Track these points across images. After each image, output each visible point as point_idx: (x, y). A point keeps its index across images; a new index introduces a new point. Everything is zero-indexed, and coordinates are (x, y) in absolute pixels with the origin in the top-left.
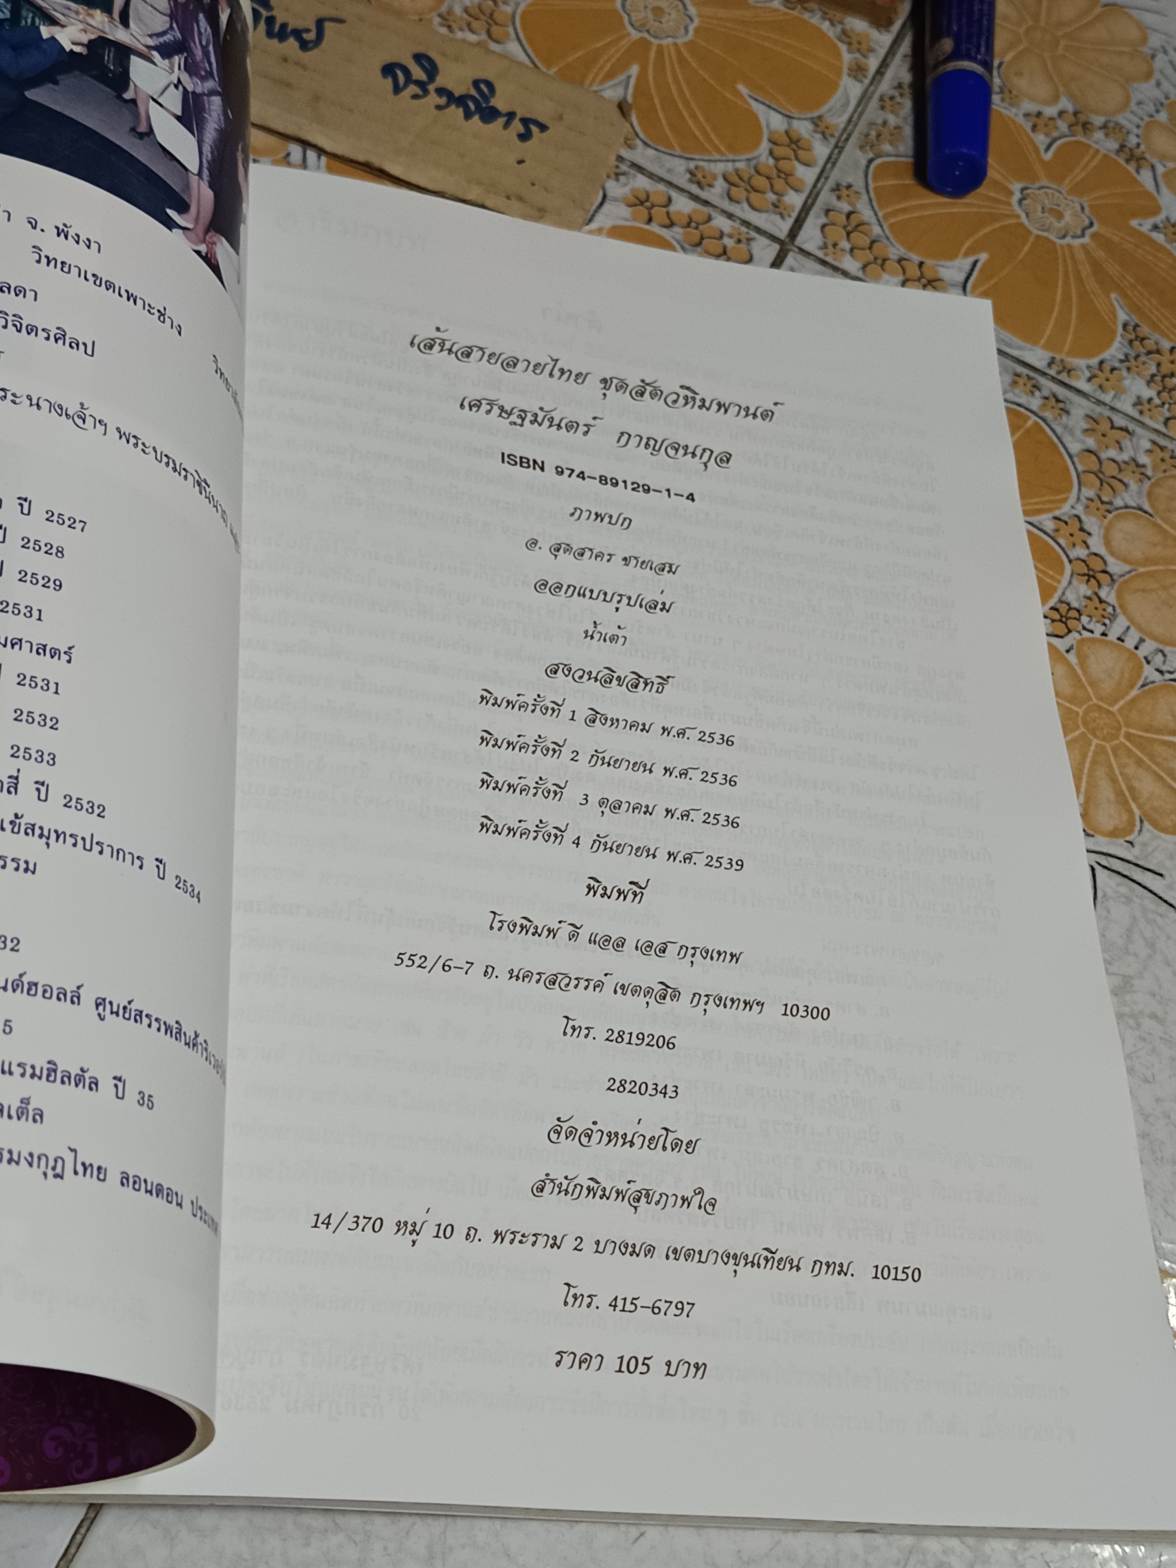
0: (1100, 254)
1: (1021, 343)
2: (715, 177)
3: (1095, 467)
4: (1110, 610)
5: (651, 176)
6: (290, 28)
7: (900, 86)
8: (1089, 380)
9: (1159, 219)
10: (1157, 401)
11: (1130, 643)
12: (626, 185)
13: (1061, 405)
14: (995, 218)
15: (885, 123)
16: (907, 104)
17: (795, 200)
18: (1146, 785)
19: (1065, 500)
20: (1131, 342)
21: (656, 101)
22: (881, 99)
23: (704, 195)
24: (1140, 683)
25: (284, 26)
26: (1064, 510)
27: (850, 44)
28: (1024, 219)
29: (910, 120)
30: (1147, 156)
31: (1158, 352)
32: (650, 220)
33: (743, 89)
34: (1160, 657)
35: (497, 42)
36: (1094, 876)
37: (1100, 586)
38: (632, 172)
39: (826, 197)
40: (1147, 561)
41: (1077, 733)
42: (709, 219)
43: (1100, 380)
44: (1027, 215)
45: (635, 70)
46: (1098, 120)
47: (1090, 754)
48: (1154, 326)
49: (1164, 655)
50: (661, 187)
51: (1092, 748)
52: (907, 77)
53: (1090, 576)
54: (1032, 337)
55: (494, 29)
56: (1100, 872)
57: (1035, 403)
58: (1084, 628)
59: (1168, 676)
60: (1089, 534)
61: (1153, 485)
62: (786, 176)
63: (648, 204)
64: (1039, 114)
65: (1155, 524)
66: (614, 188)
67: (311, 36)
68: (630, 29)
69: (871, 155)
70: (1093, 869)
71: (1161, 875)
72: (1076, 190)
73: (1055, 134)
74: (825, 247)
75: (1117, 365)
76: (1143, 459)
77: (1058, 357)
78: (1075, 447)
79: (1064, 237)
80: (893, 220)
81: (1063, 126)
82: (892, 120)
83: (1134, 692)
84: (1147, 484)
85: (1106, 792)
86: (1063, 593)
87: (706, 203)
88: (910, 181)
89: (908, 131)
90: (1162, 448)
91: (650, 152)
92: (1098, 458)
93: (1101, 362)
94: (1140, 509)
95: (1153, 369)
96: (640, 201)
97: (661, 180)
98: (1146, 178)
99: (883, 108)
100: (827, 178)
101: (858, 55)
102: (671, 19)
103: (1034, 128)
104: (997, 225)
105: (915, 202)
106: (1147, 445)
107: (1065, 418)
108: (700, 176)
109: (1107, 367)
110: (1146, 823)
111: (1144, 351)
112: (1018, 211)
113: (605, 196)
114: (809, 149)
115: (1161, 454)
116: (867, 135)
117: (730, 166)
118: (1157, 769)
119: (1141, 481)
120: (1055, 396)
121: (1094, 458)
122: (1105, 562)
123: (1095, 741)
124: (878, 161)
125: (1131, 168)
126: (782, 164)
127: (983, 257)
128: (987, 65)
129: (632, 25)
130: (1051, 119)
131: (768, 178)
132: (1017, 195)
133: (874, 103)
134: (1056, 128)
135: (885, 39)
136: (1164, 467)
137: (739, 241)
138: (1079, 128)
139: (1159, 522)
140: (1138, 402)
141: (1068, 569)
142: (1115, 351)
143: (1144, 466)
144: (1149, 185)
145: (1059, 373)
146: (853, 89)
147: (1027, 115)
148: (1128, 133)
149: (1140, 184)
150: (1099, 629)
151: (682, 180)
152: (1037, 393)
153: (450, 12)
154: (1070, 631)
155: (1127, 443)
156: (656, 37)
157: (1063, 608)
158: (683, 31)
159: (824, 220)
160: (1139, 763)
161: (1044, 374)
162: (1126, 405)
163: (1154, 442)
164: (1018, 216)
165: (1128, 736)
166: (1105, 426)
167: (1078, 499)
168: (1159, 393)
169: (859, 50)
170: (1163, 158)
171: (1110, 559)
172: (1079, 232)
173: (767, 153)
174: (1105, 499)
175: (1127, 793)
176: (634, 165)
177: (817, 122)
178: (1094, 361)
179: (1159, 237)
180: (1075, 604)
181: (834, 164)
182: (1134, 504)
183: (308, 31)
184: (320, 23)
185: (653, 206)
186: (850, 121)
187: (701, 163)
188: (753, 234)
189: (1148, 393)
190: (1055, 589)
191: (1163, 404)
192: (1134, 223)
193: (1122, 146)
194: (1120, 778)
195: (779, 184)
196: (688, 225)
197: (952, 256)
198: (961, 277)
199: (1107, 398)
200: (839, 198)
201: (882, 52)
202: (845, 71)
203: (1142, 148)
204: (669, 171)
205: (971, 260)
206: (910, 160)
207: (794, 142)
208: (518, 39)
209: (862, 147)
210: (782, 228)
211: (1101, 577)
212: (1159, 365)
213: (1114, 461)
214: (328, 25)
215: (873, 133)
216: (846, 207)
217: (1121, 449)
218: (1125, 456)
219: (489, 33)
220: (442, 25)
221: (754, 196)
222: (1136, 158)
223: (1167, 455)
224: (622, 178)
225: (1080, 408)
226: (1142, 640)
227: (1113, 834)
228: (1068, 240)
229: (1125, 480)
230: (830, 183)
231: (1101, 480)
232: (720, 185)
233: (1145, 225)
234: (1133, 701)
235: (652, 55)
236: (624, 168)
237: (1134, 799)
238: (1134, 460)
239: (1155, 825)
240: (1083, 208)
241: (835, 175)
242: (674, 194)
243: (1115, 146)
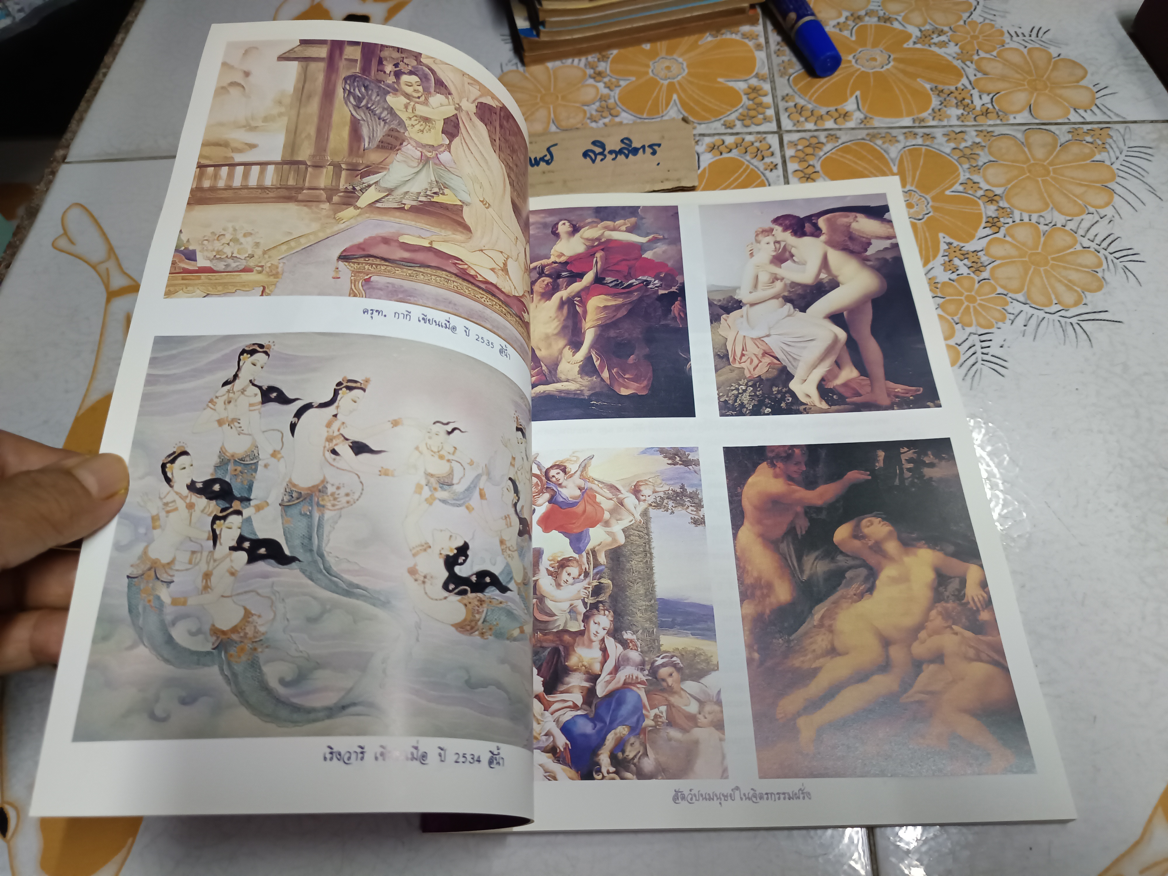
0: (901, 66)
1: (897, 119)
2: (734, 121)
3: (961, 154)
4: (1008, 210)
5: (709, 135)
6: (538, 159)
7: (778, 44)
8: (933, 119)
9: (913, 39)
10: (965, 113)
11: (1026, 219)
12: (702, 145)
13: (930, 136)
14: (852, 74)
15: (783, 62)
16: (786, 49)
17: (771, 112)
18: (1074, 276)
19: (959, 175)
20: (938, 95)
21: (692, 104)
22: (775, 53)
23: (734, 131)
24: (1042, 234)
25: (535, 159)
26: (962, 179)
27: (748, 38)
28: (863, 69)
29: (792, 55)
30: (891, 16)
31: (952, 93)
32: (721, 154)
33: (720, 80)
34: (1042, 220)
35: (617, 116)
36: (1081, 326)
37: (997, 202)
38: (701, 138)
39: (782, 105)
40: (1009, 181)
41: (1032, 269)
42: (743, 140)
43: (938, 117)
44: (863, 66)
45: (675, 97)
46: (862, 13)
47: (1043, 275)
48: (944, 83)
49: (1043, 217)
50: (716, 137)
51: (1042, 272)
52: (778, 38)
53: (991, 201)
54: (899, 114)
55: (612, 112)
56: (1081, 323)
57: (919, 141)
58: (1005, 224)
59: (1051, 225)
60: (978, 183)
61: (990, 148)
62: (760, 104)
63: (716, 147)
64: (838, 24)
65: (1001, 164)
66: (700, 149)
67: (548, 157)
68: (662, 82)
69: (787, 77)
70: (1078, 324)
71: (1106, 311)
72: (875, 45)
73: (851, 28)
74: (794, 125)
75: (940, 107)
76: (978, 140)
77: (915, 117)
78: (948, 150)
79: (882, 67)
80: (813, 99)
81: (851, 23)
82: (786, 58)
83: (1042, 239)
84: (986, 149)
85: (1061, 288)
86: (986, 214)
87: (737, 134)
88: (809, 79)
89: (794, 60)
90: (981, 131)
91: (703, 126)
92: (960, 149)
93: (933, 110)
94: (991, 161)
95: (955, 101)
96: (712, 148)
97: (714, 135)
98: (896, 25)
99: (778, 56)
100: (776, 96)
101: (754, 41)
102: (675, 69)
103: (841, 30)
104: (854, 77)
105: (816, 86)
106: (975, 133)
107: (936, 141)
108: (728, 125)
109: (936, 110)
110: (1086, 293)
111: (945, 96)
112: (859, 67)
113: (698, 154)
114: (761, 89)
115: (982, 134)
116: (780, 70)
117: (736, 114)
118: (1073, 267)
119: (983, 149)
120: (925, 134)
121: (958, 150)
122: (992, 191)
123: (1042, 269)
124: (791, 78)
125: (888, 24)
126: (757, 101)
127: (858, 93)
128: (813, 14)
129: (661, 79)
130: (844, 22)
131: (754, 109)
132: (853, 61)
133: (774, 56)
134: (849, 25)
135: (759, 29)
136: (987, 138)
137: (761, 142)
138: (857, 21)
139: (1002, 162)
140: (959, 118)
141: (980, 202)
142: (935, 102)
143: (979, 143)
144: (900, 27)
145: (920, 123)
146: (761, 55)
147: (834, 26)
148: (877, 11)
149: (895, 29)
150: (1010, 221)
151: (723, 130)
152: (918, 137)
153: (591, 115)
154: (999, 228)
155: (966, 137)
156: (674, 79)
157: (990, 220)
158: (682, 70)
159: (787, 114)
160: (1065, 268)
161: (914, 127)
162: (955, 122)
163: (976, 131)
164: (859, 69)
165: (1053, 259)
166: (953, 135)
167: (964, 171)
168: (964, 109)
169: (753, 39)
170: (898, 13)
171: (994, 189)
172: (887, 62)
173: (747, 100)
174: (974, 165)
175: (1069, 284)
176: (700, 135)
177: (757, 76)
178: (930, 111)
179: (918, 46)
180: (994, 216)
181: (775, 89)
182: (986, 161)
183: (546, 156)
184: (548, 150)
185: (718, 147)
186: (769, 69)
187: (725, 119)
188: (764, 136)
189: (960, 112)
190: (980, 215)
191: (969, 113)
192: (905, 46)
193: (879, 18)
194: (1062, 279)
195: (760, 109)
196: (737, 147)
197: (846, 100)
198: (855, 106)
199: (945, 123)
200: (787, 102)
201: (762, 34)
202: (754, 50)
203: (887, 14)
204: (715, 129)
205: (854, 97)
206: (803, 71)
207: (754, 89)
208: (624, 110)
209: (781, 76)
210: (773, 127)
211: (995, 198)
212: (956, 98)
213: (966, 147)
214: (552, 149)
215: (782, 68)
216: (791, 104)
217: (965, 141)
218: (969, 143)
219: (611, 114)
220: (592, 122)
221: (754, 120)
222: (887, 20)
223: (985, 133)
224: (700, 143)
225: (938, 133)
226: (1030, 216)
227: (1076, 304)
228: (886, 67)
229: (977, 152)
230: (779, 98)
231: (968, 158)
232: (738, 124)
233: (909, 44)
234: (1045, 243)
235: (677, 86)
236: (697, 138)
237: (1075, 284)
238: (974, 142)
239: (1090, 291)
240: (882, 51)
241: (780, 93)
242: (724, 137)
243: (876, 19)
